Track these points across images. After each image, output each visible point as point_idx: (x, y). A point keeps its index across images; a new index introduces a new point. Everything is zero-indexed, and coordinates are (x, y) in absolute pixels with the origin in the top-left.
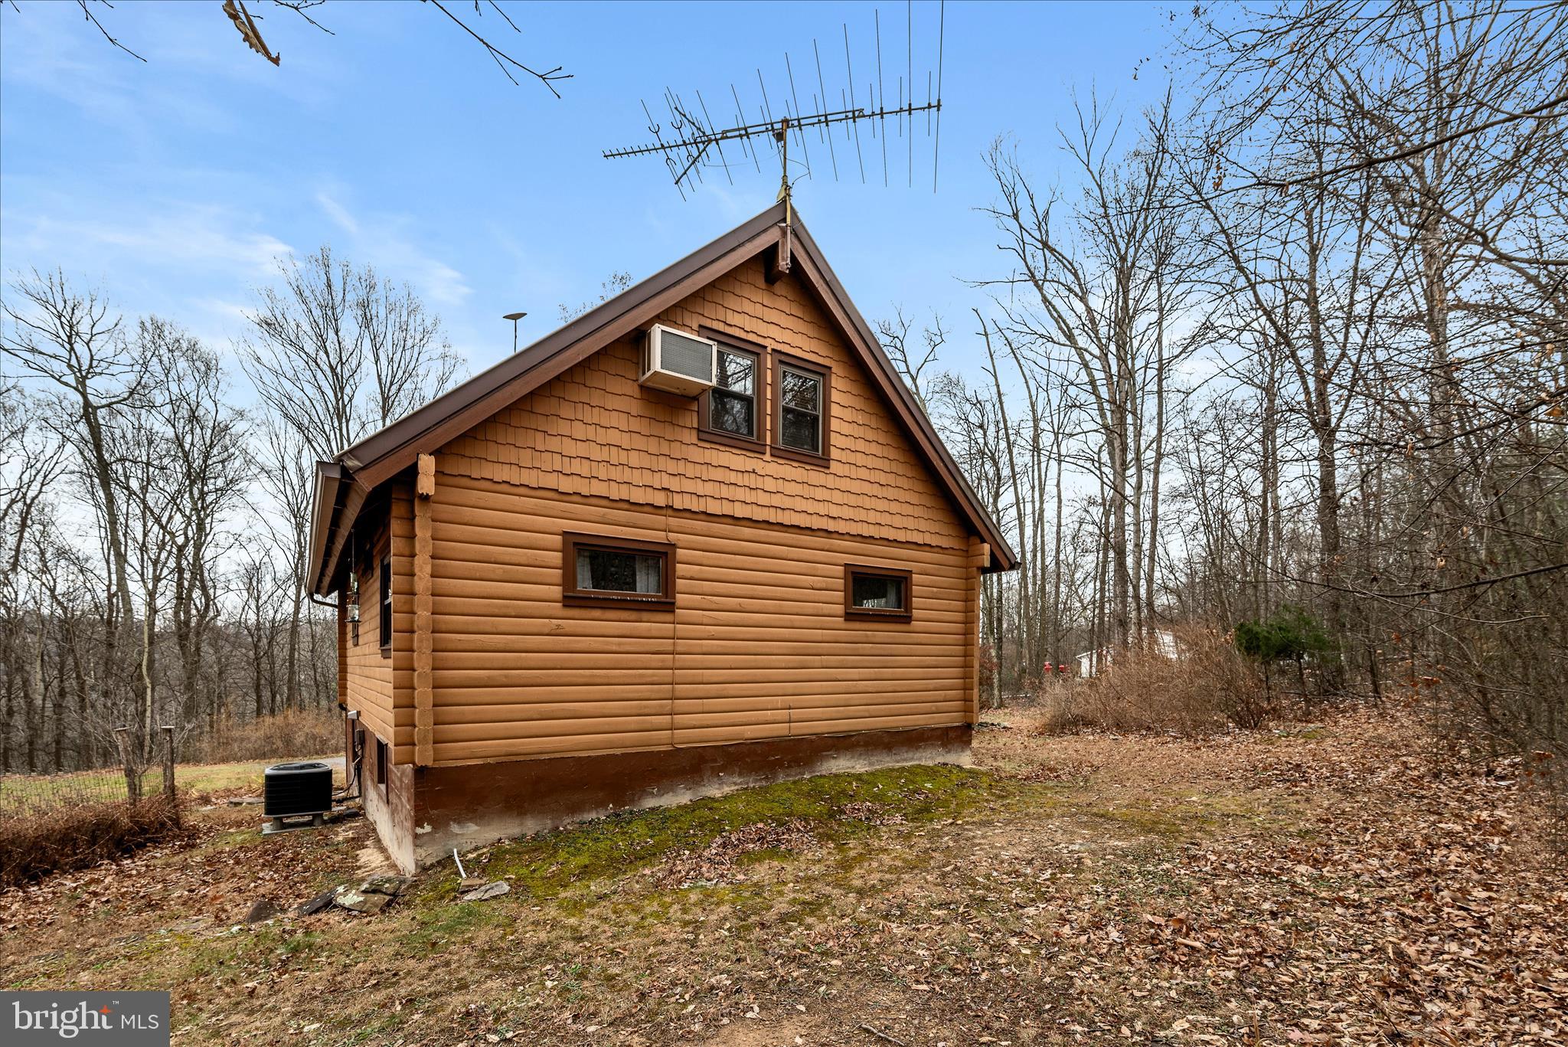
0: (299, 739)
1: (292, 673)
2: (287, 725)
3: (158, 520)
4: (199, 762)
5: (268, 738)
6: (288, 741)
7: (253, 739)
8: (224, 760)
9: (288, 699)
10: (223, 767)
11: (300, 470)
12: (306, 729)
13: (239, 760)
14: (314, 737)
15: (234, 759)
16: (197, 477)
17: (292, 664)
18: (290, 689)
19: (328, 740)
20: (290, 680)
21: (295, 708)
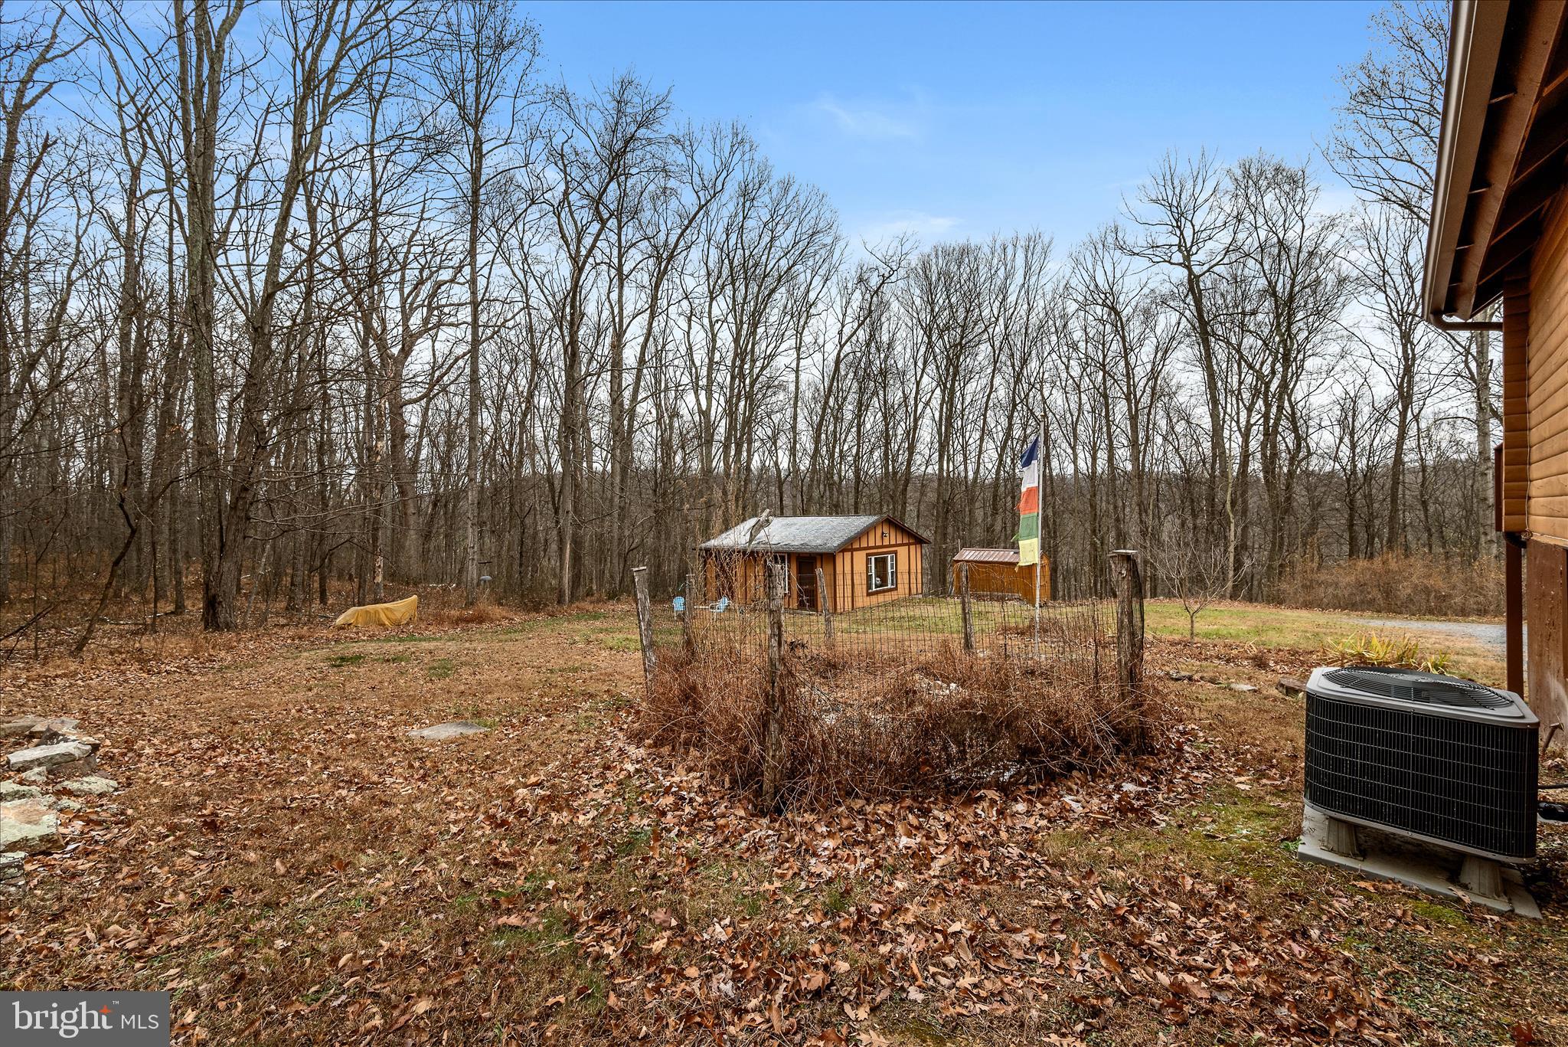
0: (1404, 590)
1: (1394, 510)
2: (1388, 572)
3: (1251, 367)
4: (1280, 603)
5: (1361, 586)
6: (1388, 592)
7: (1342, 585)
8: (1308, 605)
9: (1389, 541)
10: (1304, 613)
11: (1408, 268)
12: (1414, 579)
13: (1323, 607)
14: (1427, 591)
15: (1319, 606)
16: (1285, 308)
17: (1394, 500)
18: (1392, 529)
19: (1449, 596)
20: (1393, 518)
21: (1400, 551)
